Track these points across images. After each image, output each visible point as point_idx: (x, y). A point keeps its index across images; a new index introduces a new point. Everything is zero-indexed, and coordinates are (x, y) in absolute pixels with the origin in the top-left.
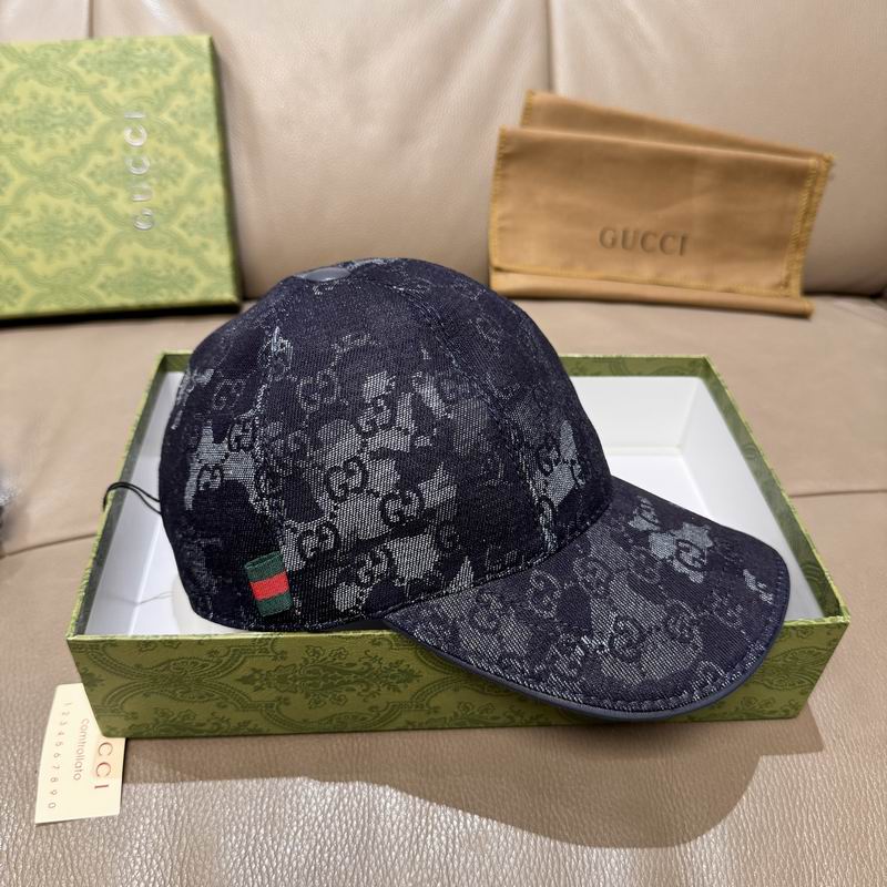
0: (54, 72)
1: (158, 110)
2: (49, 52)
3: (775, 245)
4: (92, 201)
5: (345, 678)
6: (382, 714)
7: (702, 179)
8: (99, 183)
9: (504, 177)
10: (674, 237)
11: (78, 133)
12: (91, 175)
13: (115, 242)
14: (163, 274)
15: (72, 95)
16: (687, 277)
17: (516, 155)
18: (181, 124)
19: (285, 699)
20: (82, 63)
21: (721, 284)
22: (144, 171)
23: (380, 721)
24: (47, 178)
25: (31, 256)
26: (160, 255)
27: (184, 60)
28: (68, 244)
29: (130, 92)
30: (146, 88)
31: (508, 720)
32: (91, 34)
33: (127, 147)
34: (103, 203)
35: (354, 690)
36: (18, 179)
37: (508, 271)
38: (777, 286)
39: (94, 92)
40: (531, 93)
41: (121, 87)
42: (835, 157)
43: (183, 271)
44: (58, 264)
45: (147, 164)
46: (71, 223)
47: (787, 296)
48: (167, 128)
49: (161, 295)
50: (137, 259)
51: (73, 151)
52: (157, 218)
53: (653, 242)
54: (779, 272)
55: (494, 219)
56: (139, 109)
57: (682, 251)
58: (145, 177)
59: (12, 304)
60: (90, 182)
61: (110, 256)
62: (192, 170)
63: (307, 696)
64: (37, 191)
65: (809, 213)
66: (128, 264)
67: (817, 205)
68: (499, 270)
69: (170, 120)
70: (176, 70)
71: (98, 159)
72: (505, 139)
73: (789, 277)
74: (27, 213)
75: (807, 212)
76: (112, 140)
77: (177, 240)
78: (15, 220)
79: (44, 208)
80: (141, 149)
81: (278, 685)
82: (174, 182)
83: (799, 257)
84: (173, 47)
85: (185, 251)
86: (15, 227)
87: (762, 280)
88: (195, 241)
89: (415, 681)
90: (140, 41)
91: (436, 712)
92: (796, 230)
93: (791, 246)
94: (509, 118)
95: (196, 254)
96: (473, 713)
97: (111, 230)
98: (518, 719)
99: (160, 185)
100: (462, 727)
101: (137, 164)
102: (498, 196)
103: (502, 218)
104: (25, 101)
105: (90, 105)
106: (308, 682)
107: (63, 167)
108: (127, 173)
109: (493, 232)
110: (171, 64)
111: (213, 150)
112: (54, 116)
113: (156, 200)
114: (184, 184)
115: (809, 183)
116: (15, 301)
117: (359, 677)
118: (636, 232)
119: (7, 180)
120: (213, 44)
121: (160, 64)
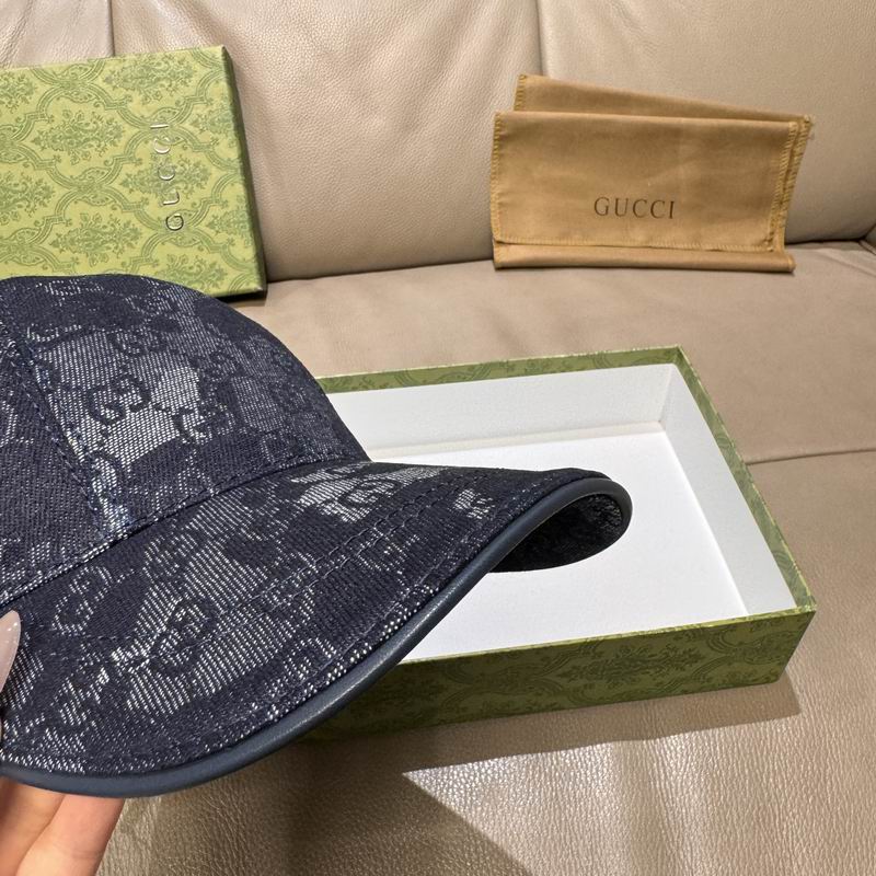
0: (84, 91)
1: (180, 119)
2: (77, 71)
3: (758, 204)
4: (126, 208)
7: (685, 149)
8: (131, 191)
9: (501, 156)
10: (663, 202)
11: (109, 146)
12: (124, 183)
14: (195, 270)
15: (101, 111)
16: (676, 240)
17: (510, 136)
18: (202, 131)
20: (107, 80)
22: (171, 176)
24: (84, 189)
25: (76, 261)
26: (191, 253)
27: (201, 71)
28: (109, 248)
29: (154, 104)
30: (168, 100)
32: (114, 55)
33: (155, 155)
34: (137, 209)
36: (59, 191)
37: (510, 244)
38: (761, 243)
39: (121, 107)
40: (523, 77)
41: (145, 101)
42: (814, 119)
43: (212, 266)
46: (109, 229)
47: (771, 252)
48: (190, 136)
50: (170, 258)
51: (106, 162)
52: (186, 218)
53: (643, 208)
54: (764, 229)
55: (494, 196)
56: (163, 120)
57: (671, 217)
58: (172, 182)
60: (124, 191)
61: (145, 255)
62: (216, 173)
64: (76, 201)
65: (791, 172)
66: (164, 263)
67: (798, 164)
68: (500, 243)
69: (192, 129)
70: (194, 80)
71: (129, 168)
72: (500, 123)
73: (772, 233)
74: (69, 222)
75: (788, 171)
76: (142, 151)
77: (206, 239)
78: (60, 229)
79: (84, 216)
82: (200, 185)
83: (781, 213)
84: (189, 58)
85: (214, 249)
86: (59, 236)
87: (746, 238)
88: (221, 238)
92: (778, 189)
93: (774, 205)
94: (503, 103)
95: (223, 249)
97: (147, 233)
99: (187, 187)
101: (165, 170)
103: (501, 195)
104: (59, 119)
105: (118, 119)
107: (98, 177)
108: (156, 179)
109: (494, 207)
110: (189, 76)
111: (233, 154)
112: (86, 131)
113: (185, 204)
115: (789, 145)
118: (627, 200)
119: (48, 193)
120: (226, 54)
121: (179, 77)
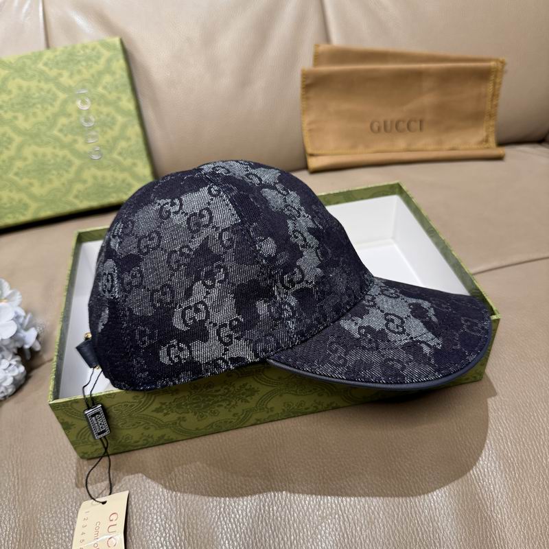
0: (30, 73)
1: (95, 86)
2: (25, 60)
3: (476, 118)
4: (63, 146)
5: (216, 399)
6: (241, 417)
7: (427, 84)
8: (66, 135)
9: (308, 99)
10: (415, 121)
11: (50, 107)
12: (61, 131)
13: (80, 170)
14: (112, 184)
15: (43, 85)
16: (426, 144)
17: (313, 84)
18: (110, 93)
19: (183, 418)
20: (46, 64)
21: (447, 146)
22: (91, 124)
23: (240, 422)
24: (34, 136)
25: (31, 184)
26: (108, 174)
27: (106, 54)
28: (53, 175)
29: (77, 78)
30: (86, 74)
31: (315, 409)
32: (48, 46)
33: (79, 111)
34: (70, 146)
35: (222, 406)
36: (18, 139)
37: (318, 155)
38: (481, 143)
39: (55, 80)
40: (317, 46)
41: (71, 76)
42: (507, 60)
43: (123, 181)
44: (48, 187)
45: (93, 120)
46: (52, 161)
47: (488, 148)
48: (102, 96)
49: (113, 198)
50: (95, 178)
51: (48, 118)
52: (104, 151)
53: (402, 126)
54: (482, 134)
55: (305, 125)
56: (84, 87)
57: (421, 129)
58: (93, 128)
59: (23, 215)
60: (60, 135)
61: (78, 178)
62: (120, 119)
63: (195, 414)
64: (30, 145)
65: (495, 95)
66: (90, 181)
67: (499, 89)
68: (312, 155)
69: (103, 92)
70: (102, 61)
71: (63, 121)
72: (305, 76)
73: (487, 136)
74: (25, 159)
75: (493, 95)
76: (70, 108)
77: (117, 163)
78: (19, 164)
79: (35, 155)
80: (88, 111)
81: (177, 410)
82: (111, 128)
83: (492, 123)
84: (99, 47)
85: (123, 170)
86: (19, 168)
87: (472, 140)
88: (128, 162)
89: (256, 394)
90: (79, 46)
91: (272, 411)
92: (488, 107)
93: (487, 117)
94: (306, 62)
95: (130, 170)
96: (293, 408)
97: (77, 162)
98: (320, 407)
99: (103, 131)
100: (288, 417)
101: (87, 120)
102: (305, 111)
103: (310, 123)
104: (15, 92)
105: (54, 89)
106: (195, 405)
107: (43, 128)
108: (82, 127)
109: (306, 133)
110: (99, 58)
111: (131, 106)
112: (33, 98)
113: (101, 140)
114: (117, 128)
115: (492, 77)
116: (26, 213)
117: (223, 397)
118: (392, 122)
119: (10, 140)
120: (122, 43)
121: (92, 58)
